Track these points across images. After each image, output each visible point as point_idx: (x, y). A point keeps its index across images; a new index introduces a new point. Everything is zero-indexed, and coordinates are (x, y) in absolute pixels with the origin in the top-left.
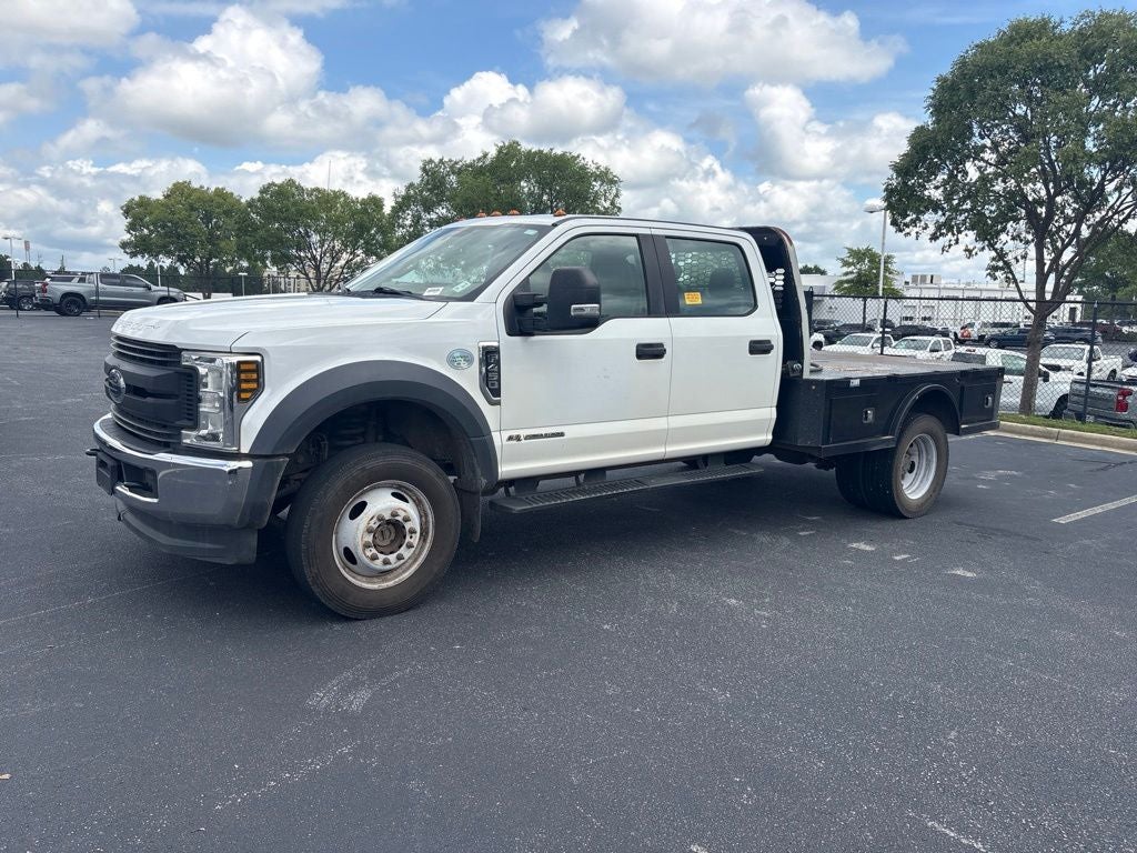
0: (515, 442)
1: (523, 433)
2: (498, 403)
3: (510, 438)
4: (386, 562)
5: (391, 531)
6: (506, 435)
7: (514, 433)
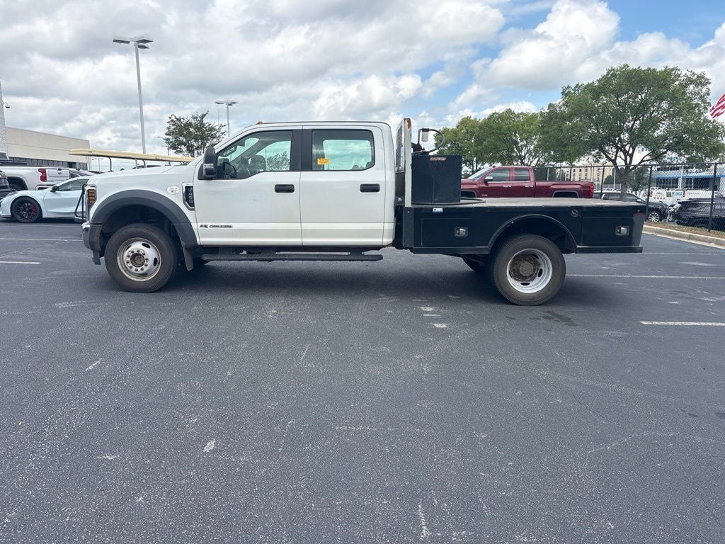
0: (204, 228)
1: (209, 224)
2: (194, 210)
3: (201, 226)
4: (136, 270)
5: (137, 258)
6: (199, 224)
7: (204, 224)
